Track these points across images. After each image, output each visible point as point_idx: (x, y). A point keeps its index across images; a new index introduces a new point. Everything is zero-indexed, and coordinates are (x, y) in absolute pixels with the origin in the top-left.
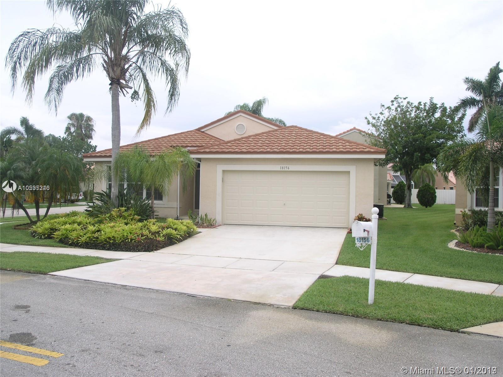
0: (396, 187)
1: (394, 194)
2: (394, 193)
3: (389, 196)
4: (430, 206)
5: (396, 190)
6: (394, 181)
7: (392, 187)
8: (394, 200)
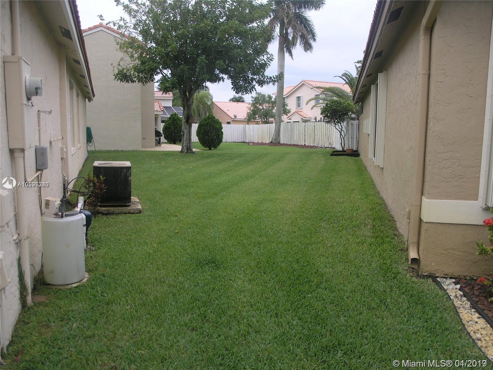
0: (167, 121)
1: (165, 131)
2: (165, 129)
3: (158, 134)
4: (215, 147)
5: (168, 125)
6: (165, 114)
7: (163, 122)
8: (165, 139)
